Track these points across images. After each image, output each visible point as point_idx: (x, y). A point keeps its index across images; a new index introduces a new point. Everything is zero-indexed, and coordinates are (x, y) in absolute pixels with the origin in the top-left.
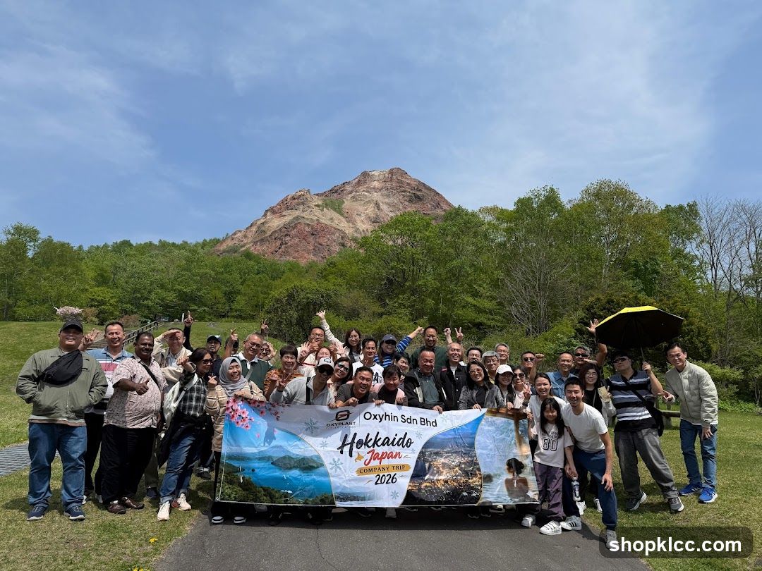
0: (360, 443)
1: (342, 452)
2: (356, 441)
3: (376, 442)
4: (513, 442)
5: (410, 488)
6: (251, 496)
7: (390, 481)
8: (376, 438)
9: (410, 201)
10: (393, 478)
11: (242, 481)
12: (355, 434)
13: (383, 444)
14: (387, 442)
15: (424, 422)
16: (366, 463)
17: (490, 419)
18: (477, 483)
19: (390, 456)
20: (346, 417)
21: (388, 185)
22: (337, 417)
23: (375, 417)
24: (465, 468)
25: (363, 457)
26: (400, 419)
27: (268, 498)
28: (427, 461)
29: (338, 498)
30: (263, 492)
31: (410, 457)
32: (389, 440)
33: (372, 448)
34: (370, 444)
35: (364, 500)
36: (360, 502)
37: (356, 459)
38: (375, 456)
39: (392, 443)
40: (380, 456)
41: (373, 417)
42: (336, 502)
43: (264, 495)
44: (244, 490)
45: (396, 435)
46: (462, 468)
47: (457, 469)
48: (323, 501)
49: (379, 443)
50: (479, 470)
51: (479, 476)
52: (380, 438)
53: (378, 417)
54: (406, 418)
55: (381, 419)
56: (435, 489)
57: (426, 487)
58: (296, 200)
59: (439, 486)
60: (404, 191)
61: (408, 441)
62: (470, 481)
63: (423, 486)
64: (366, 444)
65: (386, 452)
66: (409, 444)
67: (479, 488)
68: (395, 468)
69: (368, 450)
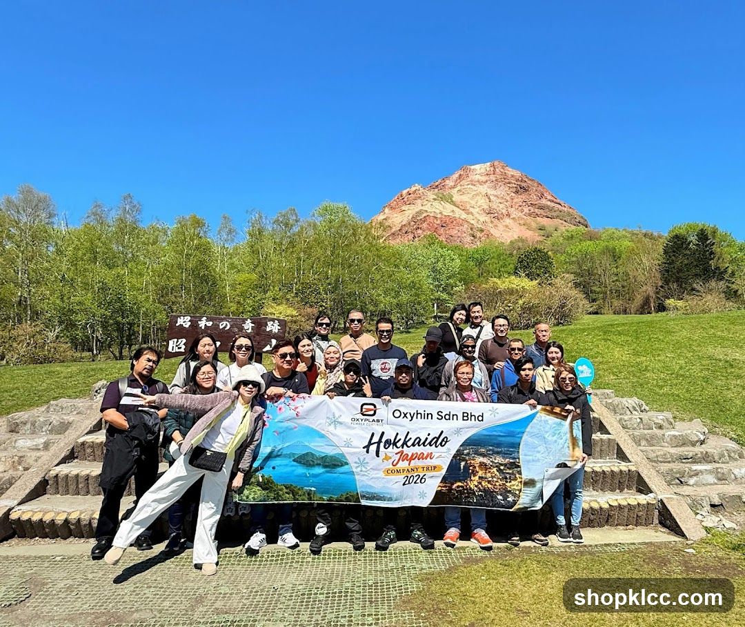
0: (388, 442)
1: (368, 452)
2: (383, 440)
3: (405, 443)
4: (566, 445)
5: (440, 489)
6: (272, 495)
7: (419, 481)
8: (406, 438)
9: (517, 192)
10: (422, 478)
11: (261, 480)
12: (383, 433)
13: (413, 445)
14: (418, 442)
15: (466, 416)
16: (395, 463)
17: (543, 418)
18: (515, 487)
19: (421, 457)
20: (372, 412)
21: (493, 178)
22: (362, 411)
23: (405, 415)
24: (504, 469)
25: (391, 458)
26: (435, 416)
27: (291, 495)
28: (464, 460)
29: (363, 497)
30: (285, 490)
31: (443, 458)
32: (420, 440)
33: (401, 449)
34: (399, 444)
35: (391, 500)
36: (385, 502)
37: (384, 459)
38: (403, 457)
39: (424, 443)
40: (409, 457)
41: (403, 415)
42: (361, 501)
43: (286, 493)
44: (263, 490)
45: (429, 434)
46: (500, 469)
47: (495, 470)
48: (347, 499)
49: (409, 443)
50: (520, 473)
51: (519, 480)
52: (411, 439)
53: (408, 415)
54: (443, 415)
55: (412, 418)
56: (467, 489)
57: (458, 487)
58: (412, 195)
59: (472, 486)
60: (509, 183)
61: (443, 440)
62: (508, 484)
63: (454, 487)
64: (395, 444)
65: (417, 453)
66: (444, 443)
67: (517, 492)
68: (425, 469)
69: (396, 450)
